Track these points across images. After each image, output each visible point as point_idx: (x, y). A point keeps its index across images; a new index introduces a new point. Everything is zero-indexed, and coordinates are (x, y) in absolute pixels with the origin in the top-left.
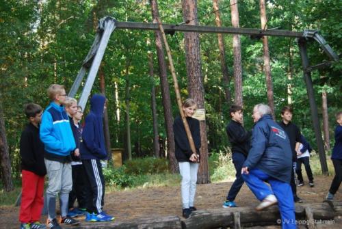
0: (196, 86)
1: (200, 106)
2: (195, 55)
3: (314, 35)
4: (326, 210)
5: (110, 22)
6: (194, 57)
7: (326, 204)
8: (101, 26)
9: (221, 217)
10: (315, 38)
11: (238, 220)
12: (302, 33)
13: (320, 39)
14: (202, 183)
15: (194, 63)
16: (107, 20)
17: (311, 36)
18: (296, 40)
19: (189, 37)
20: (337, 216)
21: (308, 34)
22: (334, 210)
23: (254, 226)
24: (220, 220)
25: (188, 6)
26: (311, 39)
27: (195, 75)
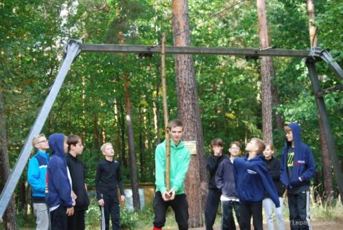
0: (186, 114)
1: (190, 138)
2: (185, 79)
3: (321, 54)
5: (74, 45)
6: (184, 82)
8: (65, 51)
10: (322, 57)
12: (309, 51)
13: (328, 57)
14: (193, 227)
15: (184, 89)
16: (70, 44)
17: (318, 55)
19: (179, 59)
21: (316, 53)
25: (178, 23)
26: (319, 59)
27: (185, 102)
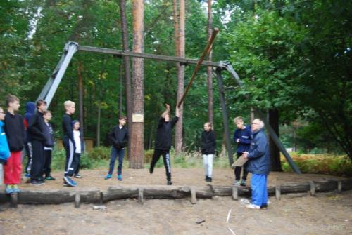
0: (138, 96)
1: (140, 112)
2: (139, 73)
3: (226, 66)
4: (207, 191)
5: (73, 46)
6: (138, 75)
7: (209, 187)
8: (67, 49)
9: (130, 191)
10: (227, 68)
11: (141, 194)
12: (219, 64)
13: (230, 68)
14: (137, 168)
15: (138, 80)
16: (71, 44)
18: (215, 68)
19: (136, 60)
20: (214, 196)
21: (223, 65)
22: (213, 192)
23: (154, 198)
24: (129, 192)
26: (224, 69)
27: (138, 88)
